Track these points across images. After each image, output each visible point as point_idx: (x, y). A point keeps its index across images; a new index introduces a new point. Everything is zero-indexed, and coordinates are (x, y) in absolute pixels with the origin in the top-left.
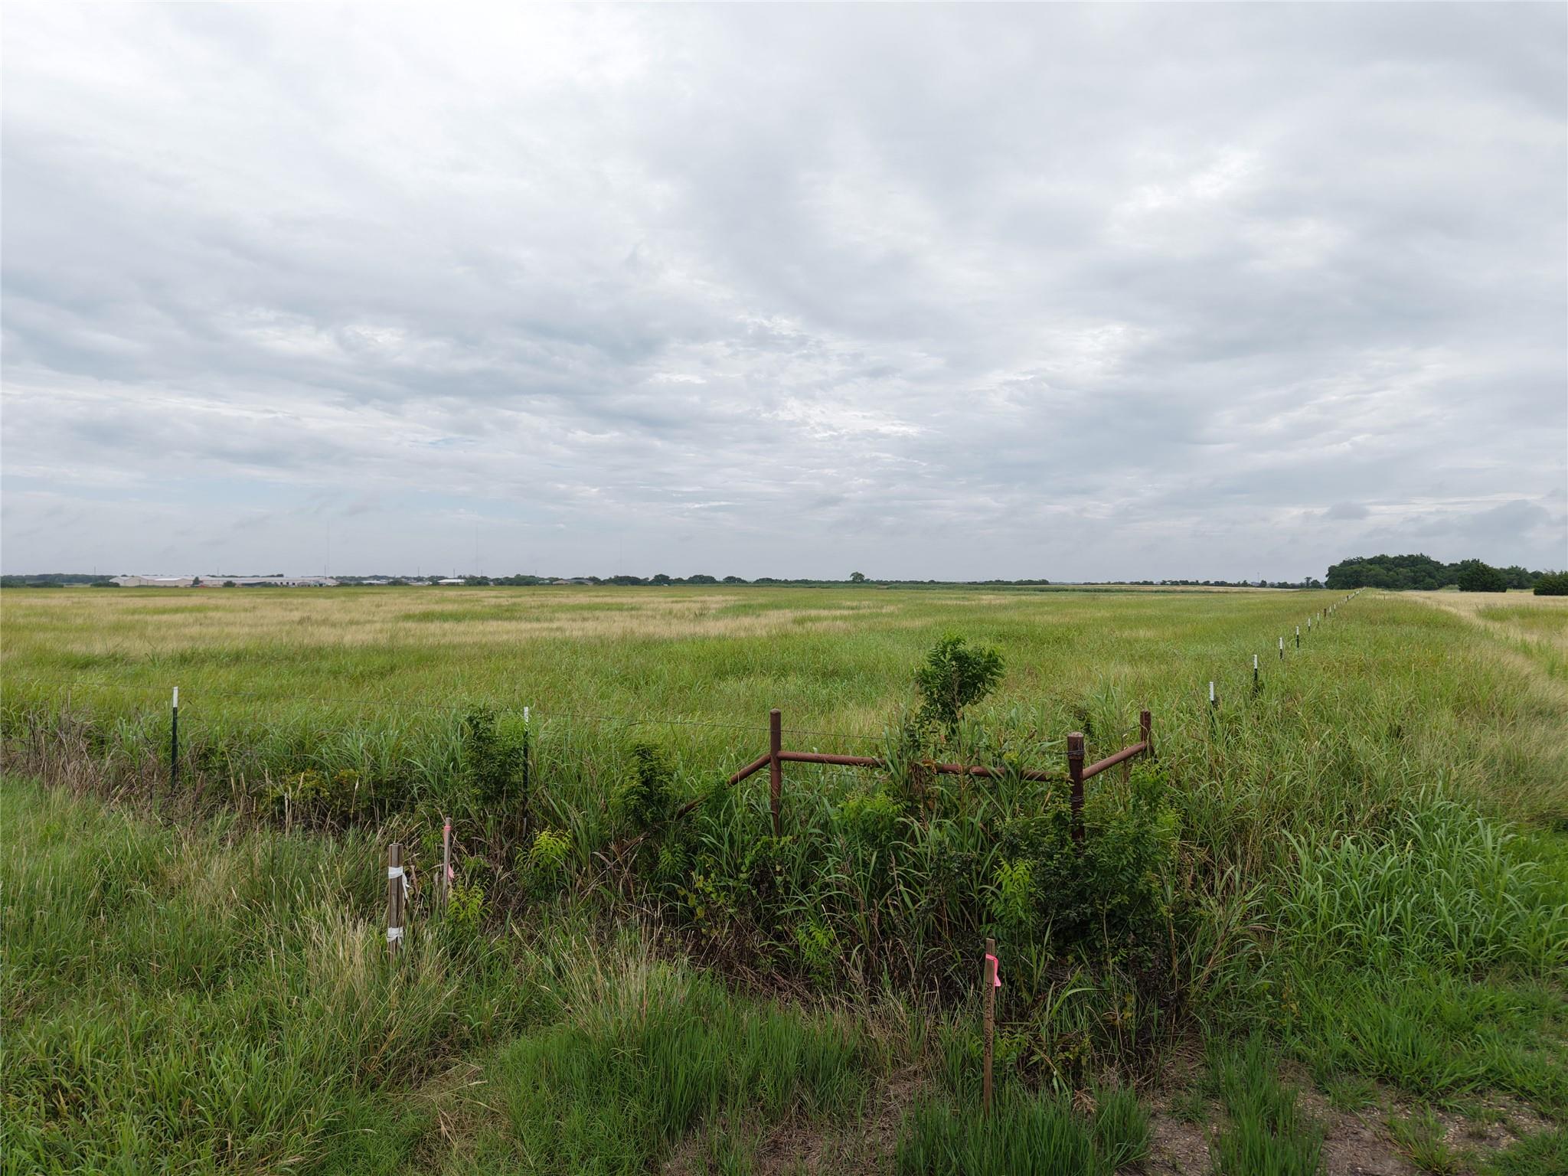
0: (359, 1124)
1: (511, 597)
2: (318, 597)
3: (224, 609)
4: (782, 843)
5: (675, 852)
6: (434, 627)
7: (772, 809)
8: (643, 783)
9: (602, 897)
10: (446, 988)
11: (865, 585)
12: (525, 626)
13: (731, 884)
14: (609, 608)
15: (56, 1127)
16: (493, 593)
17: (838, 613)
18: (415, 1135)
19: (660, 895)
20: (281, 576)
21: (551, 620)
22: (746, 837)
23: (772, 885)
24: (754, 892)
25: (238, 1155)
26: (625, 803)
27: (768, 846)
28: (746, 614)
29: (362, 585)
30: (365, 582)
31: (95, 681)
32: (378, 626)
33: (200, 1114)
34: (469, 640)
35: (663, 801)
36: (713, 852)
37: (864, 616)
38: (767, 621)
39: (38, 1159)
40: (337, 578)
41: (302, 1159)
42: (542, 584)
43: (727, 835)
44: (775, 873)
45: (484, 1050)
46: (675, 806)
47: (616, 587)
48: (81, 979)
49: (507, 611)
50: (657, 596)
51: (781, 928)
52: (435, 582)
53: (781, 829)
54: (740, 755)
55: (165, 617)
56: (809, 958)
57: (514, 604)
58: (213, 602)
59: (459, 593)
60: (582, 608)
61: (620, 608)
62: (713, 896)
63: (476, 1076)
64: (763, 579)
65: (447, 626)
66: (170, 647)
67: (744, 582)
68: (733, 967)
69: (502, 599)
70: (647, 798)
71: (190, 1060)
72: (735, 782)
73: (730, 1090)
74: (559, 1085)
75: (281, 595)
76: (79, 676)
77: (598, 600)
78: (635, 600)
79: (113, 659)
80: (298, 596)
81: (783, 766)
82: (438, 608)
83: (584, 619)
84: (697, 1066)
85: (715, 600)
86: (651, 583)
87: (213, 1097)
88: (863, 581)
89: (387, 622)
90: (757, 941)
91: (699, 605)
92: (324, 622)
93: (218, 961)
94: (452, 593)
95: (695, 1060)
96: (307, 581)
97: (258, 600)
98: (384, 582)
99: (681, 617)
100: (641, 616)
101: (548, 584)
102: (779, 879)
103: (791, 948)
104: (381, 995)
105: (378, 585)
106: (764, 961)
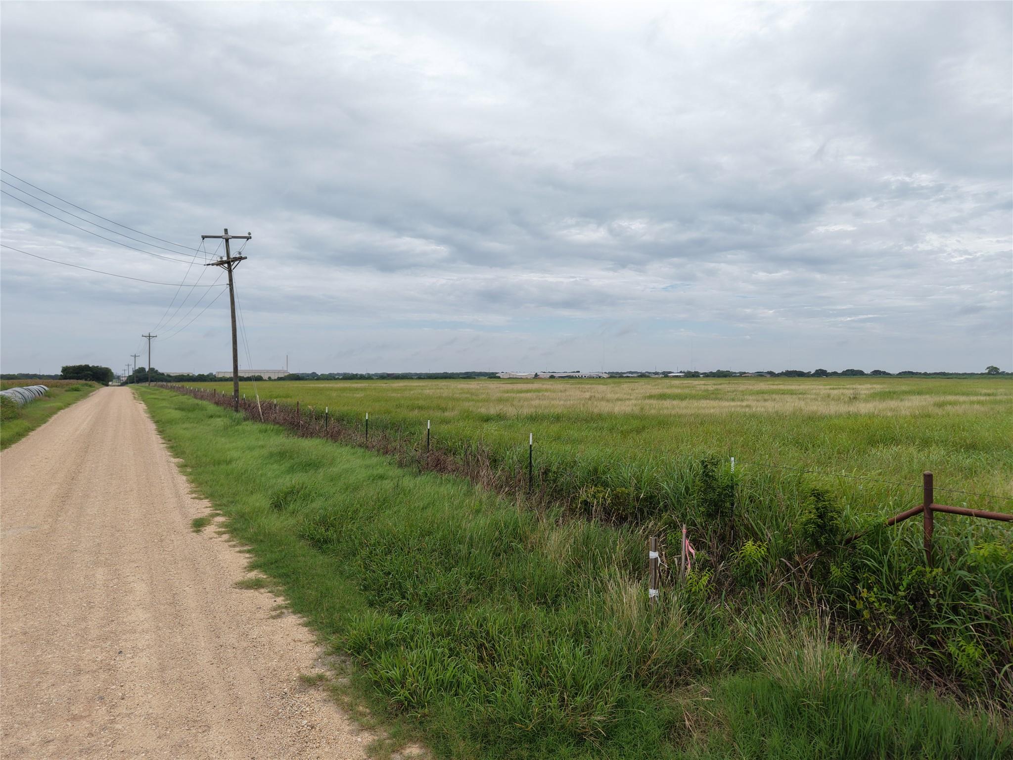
0: (636, 706)
1: (715, 385)
2: (599, 384)
3: (550, 391)
4: (934, 573)
5: (843, 568)
6: (667, 403)
7: (925, 546)
8: (818, 516)
9: (788, 591)
10: (686, 633)
11: (1000, 376)
12: (726, 404)
13: (891, 598)
14: (784, 393)
15: (483, 667)
16: (703, 382)
17: (975, 398)
18: (669, 722)
19: (832, 596)
20: (579, 372)
21: (742, 400)
22: (903, 565)
23: (926, 604)
24: (911, 607)
25: (571, 707)
26: (804, 528)
27: (922, 574)
28: (892, 399)
29: (623, 377)
30: (625, 375)
31: (491, 429)
32: (633, 402)
33: (551, 677)
34: (689, 411)
35: (834, 531)
36: (874, 573)
37: (1000, 402)
38: (910, 404)
39: (475, 682)
40: (609, 373)
41: (605, 718)
42: (734, 376)
43: (886, 560)
44: (929, 595)
45: (711, 679)
46: (843, 535)
47: (787, 378)
48: (491, 589)
49: (713, 394)
50: (818, 385)
51: (935, 638)
52: (666, 375)
53: (933, 562)
54: (897, 504)
55: (522, 395)
56: (961, 666)
57: (717, 390)
58: (544, 386)
59: (681, 382)
60: (762, 392)
61: (792, 393)
62: (876, 604)
63: (705, 694)
64: (906, 372)
65: (675, 402)
66: (526, 411)
67: (889, 374)
68: (893, 659)
69: (709, 386)
70: (822, 528)
71: (545, 645)
72: (892, 523)
73: (896, 751)
74: (763, 713)
75: (579, 383)
76: (485, 425)
77: (775, 387)
78: (801, 387)
79: (500, 417)
80: (588, 383)
81: (934, 515)
82: (668, 391)
83: (765, 400)
84: (868, 727)
85: (864, 388)
86: (814, 375)
87: (557, 670)
88: (998, 373)
89: (639, 400)
90: (913, 643)
91: (852, 391)
92: (602, 399)
93: (557, 591)
94: (677, 382)
95: (866, 721)
96: (592, 375)
97: (568, 386)
98: (635, 375)
99: (838, 400)
100: (806, 398)
101: (739, 376)
102: (933, 600)
103: (944, 654)
104: (647, 630)
105: (632, 377)
106: (920, 660)
